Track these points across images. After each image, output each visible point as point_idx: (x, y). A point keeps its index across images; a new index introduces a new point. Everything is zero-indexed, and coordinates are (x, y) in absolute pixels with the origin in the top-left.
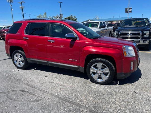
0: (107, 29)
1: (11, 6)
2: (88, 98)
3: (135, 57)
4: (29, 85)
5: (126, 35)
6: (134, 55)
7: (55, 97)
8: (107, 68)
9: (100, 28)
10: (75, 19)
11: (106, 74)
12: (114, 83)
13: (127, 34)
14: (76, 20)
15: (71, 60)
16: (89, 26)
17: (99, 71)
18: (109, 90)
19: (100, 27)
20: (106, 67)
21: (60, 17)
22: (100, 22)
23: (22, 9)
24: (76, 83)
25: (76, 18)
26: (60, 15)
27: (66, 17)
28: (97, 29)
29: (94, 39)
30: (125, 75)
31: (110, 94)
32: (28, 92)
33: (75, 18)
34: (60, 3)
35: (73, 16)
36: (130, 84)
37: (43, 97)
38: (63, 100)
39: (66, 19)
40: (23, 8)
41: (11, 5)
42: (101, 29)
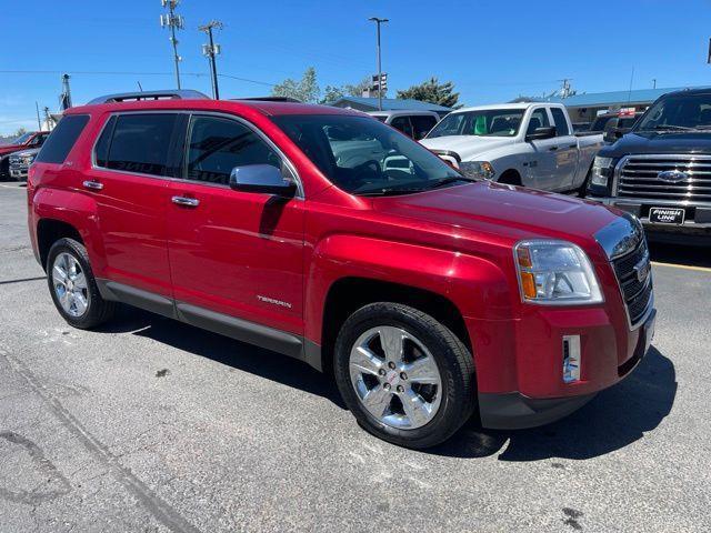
0: (574, 146)
1: (175, 42)
2: (288, 518)
3: (602, 310)
4: (58, 410)
5: (655, 175)
6: (598, 297)
7: (130, 488)
8: (427, 359)
9: (527, 140)
10: (451, 98)
11: (425, 392)
12: (480, 446)
13: (660, 172)
14: (455, 102)
15: (265, 299)
16: (476, 131)
17: (391, 373)
18: (423, 485)
19: (528, 132)
20: (424, 355)
21: (376, 88)
22: (529, 108)
23: (212, 55)
24: (279, 422)
25: (452, 93)
26: (375, 79)
27: (406, 89)
28: (512, 143)
29: (386, 194)
30: (528, 405)
31: (413, 511)
32: (30, 445)
33: (448, 92)
34: (379, 22)
35: (440, 83)
36: (569, 461)
37: (73, 481)
38: (154, 511)
39: (404, 96)
40: (216, 51)
41: (174, 39)
42: (536, 142)
